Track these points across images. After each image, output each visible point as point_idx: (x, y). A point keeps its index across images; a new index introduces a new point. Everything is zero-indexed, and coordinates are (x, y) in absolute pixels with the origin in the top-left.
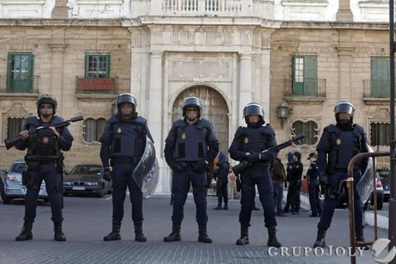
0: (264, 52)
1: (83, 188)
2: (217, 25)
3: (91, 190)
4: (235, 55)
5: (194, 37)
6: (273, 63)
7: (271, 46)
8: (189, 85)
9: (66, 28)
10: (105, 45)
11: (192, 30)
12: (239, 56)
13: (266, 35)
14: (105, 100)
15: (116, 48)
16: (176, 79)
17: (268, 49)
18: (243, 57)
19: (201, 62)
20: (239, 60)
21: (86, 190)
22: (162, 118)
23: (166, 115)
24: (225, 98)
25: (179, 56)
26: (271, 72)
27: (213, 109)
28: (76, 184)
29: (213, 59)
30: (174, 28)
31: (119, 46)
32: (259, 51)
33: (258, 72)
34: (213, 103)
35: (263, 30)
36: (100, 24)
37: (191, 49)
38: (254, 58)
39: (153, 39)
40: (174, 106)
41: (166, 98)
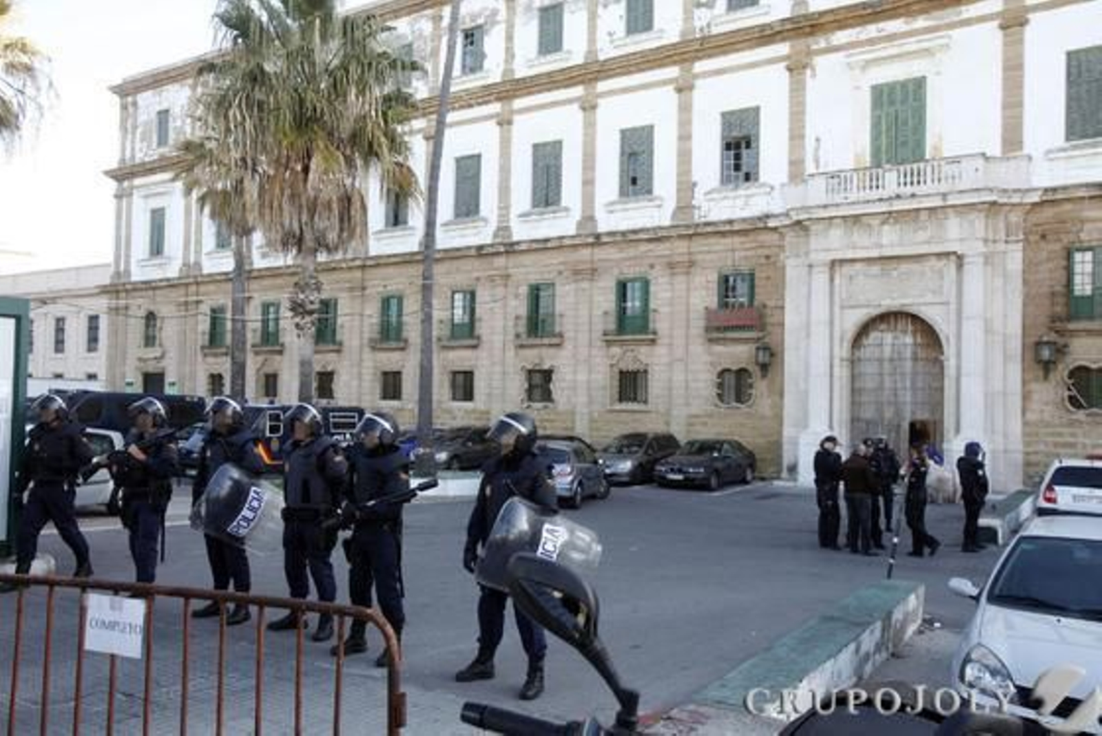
0: (1011, 247)
1: (680, 477)
2: (918, 210)
3: (693, 480)
4: (953, 258)
5: (879, 233)
6: (1029, 266)
7: (1025, 234)
8: (875, 312)
9: (690, 236)
10: (746, 258)
11: (875, 222)
12: (960, 258)
13: (1015, 218)
14: (746, 341)
15: (763, 261)
16: (852, 303)
17: (1017, 241)
18: (966, 260)
19: (895, 273)
20: (960, 266)
21: (686, 479)
22: (831, 367)
23: (837, 362)
24: (938, 331)
25: (858, 266)
26: (1025, 282)
27: (919, 350)
28: (672, 470)
29: (914, 267)
30: (845, 221)
31: (768, 257)
32: (1001, 247)
33: (999, 282)
34: (919, 340)
35: (1008, 208)
36: (736, 227)
37: (875, 253)
38: (988, 259)
39: (815, 242)
40: (853, 347)
41: (837, 335)
